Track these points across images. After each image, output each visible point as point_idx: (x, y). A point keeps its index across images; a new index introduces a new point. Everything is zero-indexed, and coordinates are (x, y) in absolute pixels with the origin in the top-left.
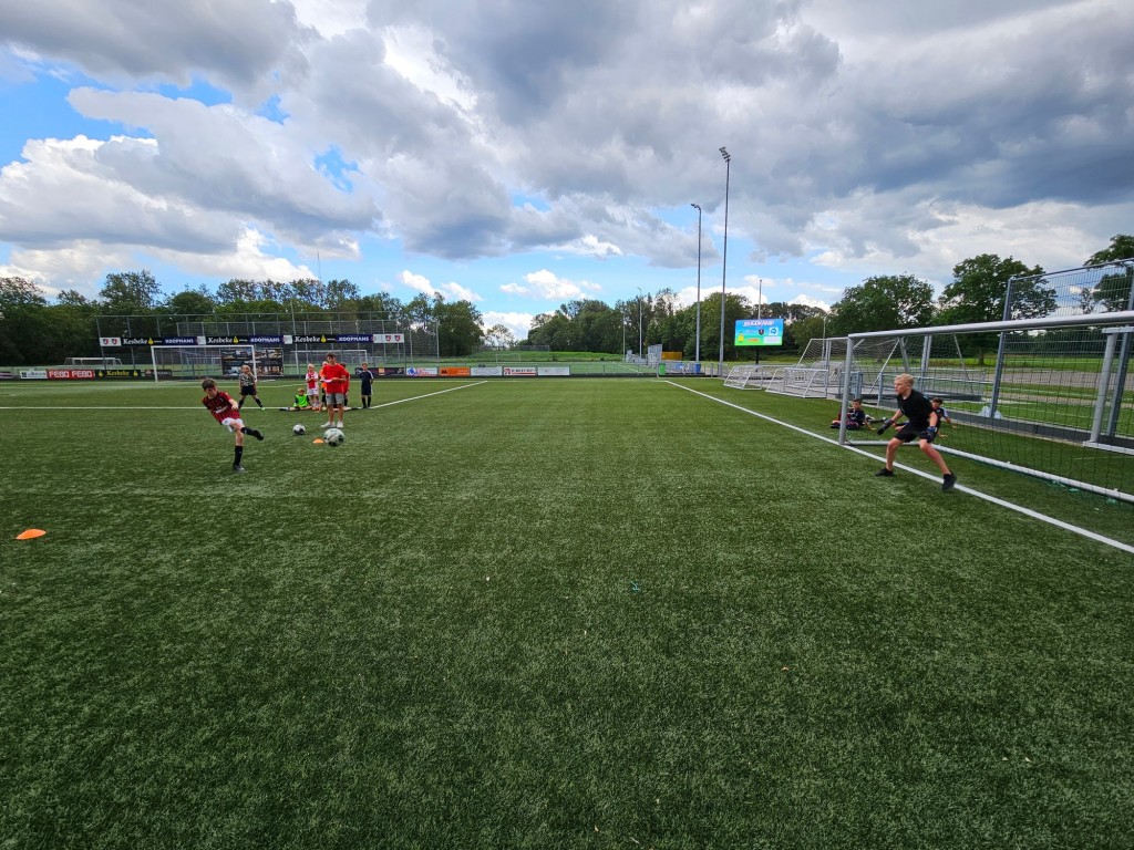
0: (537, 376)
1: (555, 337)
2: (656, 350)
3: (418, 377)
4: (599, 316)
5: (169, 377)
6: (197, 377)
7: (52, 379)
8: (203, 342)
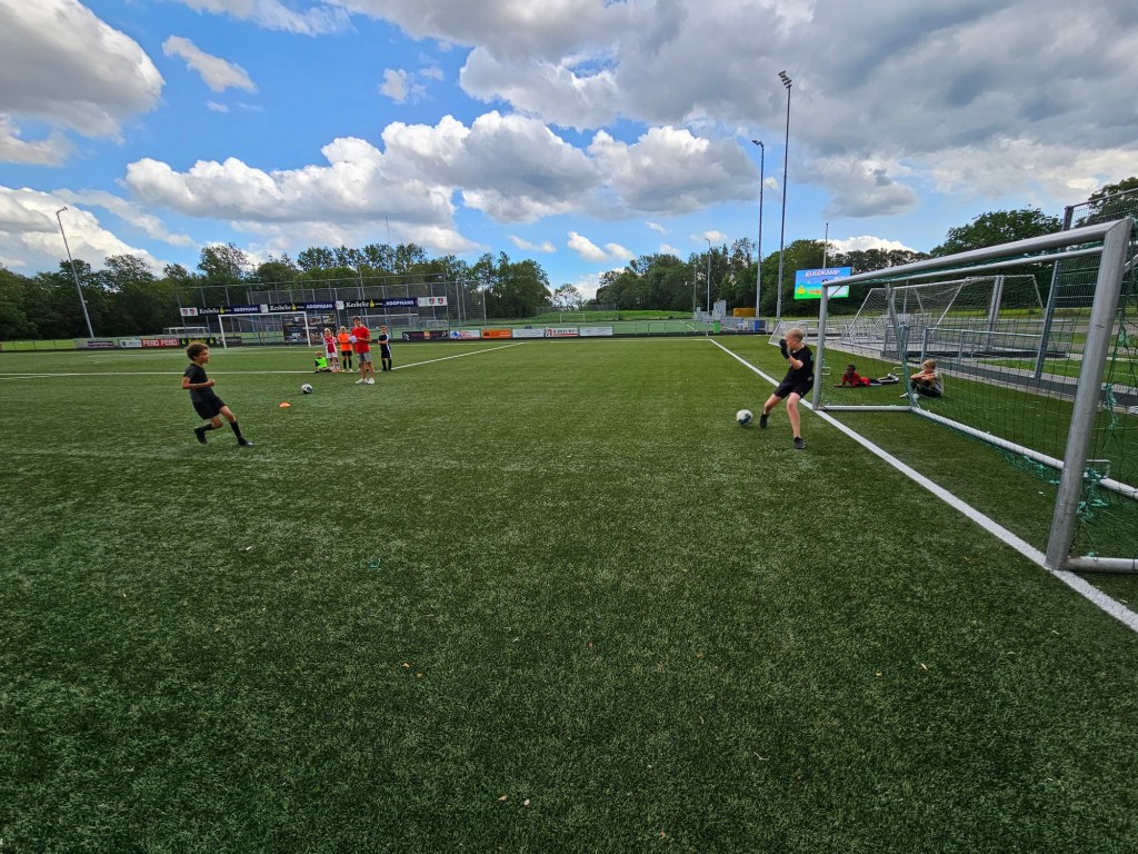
0: (579, 337)
1: (622, 295)
2: (721, 306)
3: (462, 340)
4: (670, 271)
5: (239, 344)
6: (262, 344)
7: (146, 347)
8: (267, 310)
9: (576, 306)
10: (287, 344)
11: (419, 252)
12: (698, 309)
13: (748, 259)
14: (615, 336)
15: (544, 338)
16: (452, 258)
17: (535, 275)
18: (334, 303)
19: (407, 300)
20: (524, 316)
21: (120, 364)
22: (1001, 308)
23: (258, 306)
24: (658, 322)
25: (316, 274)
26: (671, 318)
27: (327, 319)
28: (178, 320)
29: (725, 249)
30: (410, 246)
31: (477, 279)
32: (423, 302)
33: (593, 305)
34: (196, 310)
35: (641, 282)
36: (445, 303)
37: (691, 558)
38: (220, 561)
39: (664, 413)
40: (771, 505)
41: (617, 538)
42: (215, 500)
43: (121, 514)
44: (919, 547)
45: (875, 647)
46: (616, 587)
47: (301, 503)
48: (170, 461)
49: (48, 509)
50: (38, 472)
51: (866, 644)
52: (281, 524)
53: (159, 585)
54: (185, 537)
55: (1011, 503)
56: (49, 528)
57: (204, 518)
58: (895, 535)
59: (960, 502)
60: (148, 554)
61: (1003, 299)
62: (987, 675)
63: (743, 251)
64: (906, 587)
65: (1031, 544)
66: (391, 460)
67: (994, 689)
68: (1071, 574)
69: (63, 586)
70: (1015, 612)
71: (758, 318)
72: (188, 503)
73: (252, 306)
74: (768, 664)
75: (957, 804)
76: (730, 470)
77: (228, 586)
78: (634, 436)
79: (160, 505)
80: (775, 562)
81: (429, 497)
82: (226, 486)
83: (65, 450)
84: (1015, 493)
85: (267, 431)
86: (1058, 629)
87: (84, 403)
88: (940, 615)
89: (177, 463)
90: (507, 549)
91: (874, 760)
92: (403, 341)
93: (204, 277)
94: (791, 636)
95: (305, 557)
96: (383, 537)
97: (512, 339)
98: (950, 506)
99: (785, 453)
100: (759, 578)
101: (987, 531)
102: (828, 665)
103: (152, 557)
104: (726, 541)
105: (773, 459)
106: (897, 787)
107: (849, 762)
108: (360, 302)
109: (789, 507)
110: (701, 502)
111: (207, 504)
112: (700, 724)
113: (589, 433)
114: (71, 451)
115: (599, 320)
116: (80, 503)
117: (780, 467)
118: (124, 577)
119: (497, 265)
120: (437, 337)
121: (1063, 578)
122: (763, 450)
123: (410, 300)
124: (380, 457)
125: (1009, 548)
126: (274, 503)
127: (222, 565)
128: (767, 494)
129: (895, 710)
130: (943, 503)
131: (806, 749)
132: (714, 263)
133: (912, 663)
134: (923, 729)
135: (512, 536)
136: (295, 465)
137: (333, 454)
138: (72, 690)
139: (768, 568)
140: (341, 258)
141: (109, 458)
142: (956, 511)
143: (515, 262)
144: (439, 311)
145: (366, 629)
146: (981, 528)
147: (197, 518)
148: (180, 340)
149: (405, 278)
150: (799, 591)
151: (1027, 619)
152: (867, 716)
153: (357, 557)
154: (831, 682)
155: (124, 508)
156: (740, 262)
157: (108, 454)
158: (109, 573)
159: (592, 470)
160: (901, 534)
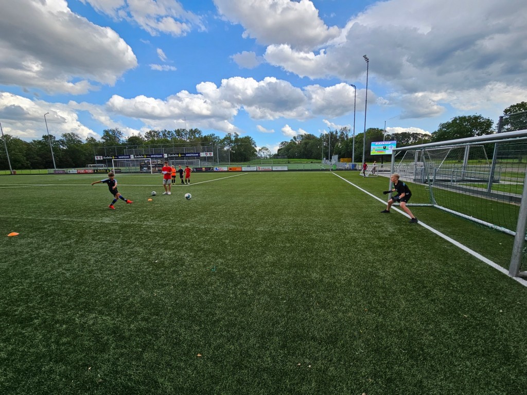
0: (272, 171)
1: (290, 152)
2: (335, 157)
3: (219, 172)
4: (312, 141)
5: (120, 172)
6: (130, 173)
7: (79, 173)
8: (133, 157)
9: (268, 157)
10: (142, 173)
11: (199, 132)
12: (325, 159)
13: (347, 136)
15: (257, 171)
17: (250, 143)
18: (163, 155)
19: (195, 154)
20: (245, 161)
21: (70, 180)
23: (129, 156)
24: (306, 164)
25: (153, 142)
26: (312, 163)
27: (159, 162)
28: (94, 162)
29: (336, 132)
30: (195, 130)
31: (224, 144)
32: (203, 155)
33: (276, 156)
34: (102, 157)
35: (298, 146)
36: (212, 155)
37: (351, 269)
38: (146, 267)
39: (321, 205)
40: (380, 247)
41: (316, 260)
42: (134, 241)
43: (96, 246)
44: (451, 266)
45: (441, 308)
46: (321, 281)
47: (172, 242)
48: (108, 223)
49: (63, 243)
50: (53, 227)
51: (437, 306)
52: (167, 251)
53: (123, 276)
54: (127, 257)
55: (488, 248)
56: (68, 252)
57: (133, 248)
58: (439, 260)
59: (465, 247)
60: (114, 263)
61: (469, 156)
62: (492, 320)
63: (345, 133)
64: (449, 283)
65: (501, 266)
66: (205, 225)
67: (497, 326)
68: (521, 279)
69: (83, 276)
70: (499, 294)
71: (353, 163)
72: (123, 242)
73: (126, 156)
74: (396, 314)
75: (491, 371)
76: (358, 232)
77: (154, 278)
78: (310, 216)
79: (112, 242)
80: (389, 271)
81: (227, 241)
82: (137, 235)
83: (60, 218)
84: (489, 244)
85: (146, 211)
86: (520, 301)
87: (61, 198)
88: (467, 295)
89: (112, 224)
90: (269, 264)
91: (452, 353)
93: (104, 142)
94: (403, 302)
95: (182, 265)
96: (213, 257)
97: (242, 171)
98: (461, 249)
99: (380, 224)
100: (383, 278)
101: (480, 260)
102: (422, 314)
103: (116, 265)
104: (364, 262)
105: (376, 227)
106: (464, 364)
107: (442, 354)
108: (174, 154)
109: (388, 247)
110: (348, 245)
111: (131, 242)
112: (374, 337)
113: (289, 214)
114: (65, 219)
115: (279, 163)
116: (76, 241)
117: (380, 230)
118: (108, 272)
119: (233, 138)
120: (208, 170)
121: (518, 280)
122: (370, 223)
123: (197, 153)
124: (200, 223)
125: (491, 267)
126: (161, 243)
127: (147, 268)
128: (377, 242)
129: (456, 333)
130: (457, 248)
131: (422, 348)
132: (331, 138)
133: (459, 315)
134: (470, 341)
135: (269, 258)
136: (164, 226)
137: (179, 221)
138: (104, 318)
139: (386, 273)
140: (164, 135)
141: (81, 222)
142: (464, 251)
143: (241, 137)
144: (209, 159)
145: (218, 296)
146: (477, 259)
147: (129, 248)
148: (94, 170)
150: (402, 284)
151: (506, 297)
152: (445, 336)
153: (205, 266)
154: (426, 321)
155: (96, 244)
156: (344, 138)
157: (80, 220)
158: (101, 271)
159: (296, 230)
160: (441, 260)
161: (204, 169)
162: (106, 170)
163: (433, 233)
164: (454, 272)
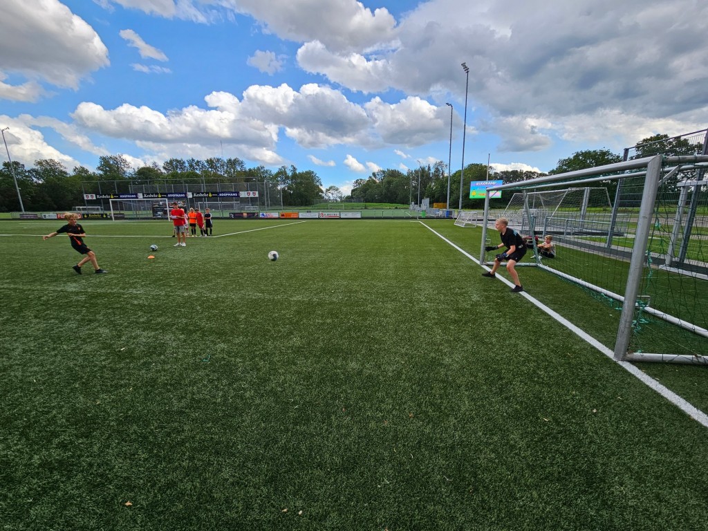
0: (340, 218)
1: (367, 194)
2: (426, 201)
3: (267, 219)
4: (396, 179)
5: (123, 218)
6: (138, 219)
7: (59, 219)
8: (142, 197)
9: (339, 200)
10: (155, 219)
11: (241, 164)
12: (413, 203)
13: (442, 174)
14: (362, 218)
15: (319, 218)
16: (262, 168)
17: (313, 179)
18: (185, 194)
19: (233, 193)
20: (306, 205)
21: (41, 229)
22: (588, 207)
23: (136, 195)
24: (388, 210)
25: (175, 175)
26: (396, 208)
28: (83, 202)
29: (429, 167)
30: (235, 160)
31: (277, 181)
32: (243, 194)
33: (349, 199)
34: (94, 195)
35: (378, 186)
36: (257, 195)
37: (406, 354)
38: (103, 358)
40: (455, 322)
41: (361, 342)
42: (101, 318)
43: (36, 327)
46: (360, 373)
47: (159, 320)
48: (72, 292)
52: (145, 333)
53: (60, 373)
54: (79, 342)
55: (594, 321)
57: (93, 329)
58: (528, 340)
59: (566, 321)
60: (53, 353)
61: (589, 202)
62: (581, 425)
63: (440, 169)
65: (606, 346)
66: (219, 292)
68: (628, 363)
71: (448, 209)
72: (83, 320)
73: (132, 194)
76: (431, 300)
77: (107, 374)
78: (372, 279)
79: (64, 321)
81: (243, 317)
82: (109, 309)
85: (139, 273)
86: (621, 396)
87: (14, 254)
89: (77, 294)
90: (292, 349)
91: (515, 478)
92: (230, 218)
93: (101, 175)
95: (160, 354)
96: (212, 341)
97: (298, 219)
98: (560, 323)
99: (464, 290)
100: (447, 367)
101: (581, 338)
103: (56, 355)
104: (428, 344)
105: (456, 294)
106: (529, 495)
107: (501, 480)
108: (202, 193)
109: (466, 323)
110: (413, 320)
111: (96, 320)
112: (410, 458)
113: (344, 277)
115: (353, 209)
116: (8, 319)
117: (460, 298)
118: (36, 369)
119: (290, 174)
120: (252, 216)
121: (624, 366)
122: (450, 289)
123: (236, 193)
124: (212, 291)
126: (142, 320)
127: (104, 360)
128: (453, 315)
129: (528, 447)
130: (556, 321)
132: (422, 176)
133: (538, 418)
135: (296, 341)
136: (156, 295)
137: (182, 288)
140: (191, 166)
141: (29, 290)
142: (563, 326)
143: (301, 172)
144: (253, 201)
145: (199, 401)
146: (578, 336)
147: (89, 329)
148: (83, 215)
149: (231, 180)
151: (604, 390)
152: (511, 451)
153: (194, 355)
155: (38, 323)
156: (438, 175)
157: (29, 287)
158: (25, 366)
159: (347, 300)
160: (531, 339)
161: (245, 215)
162: (102, 215)
163: (529, 302)
164: (544, 356)
